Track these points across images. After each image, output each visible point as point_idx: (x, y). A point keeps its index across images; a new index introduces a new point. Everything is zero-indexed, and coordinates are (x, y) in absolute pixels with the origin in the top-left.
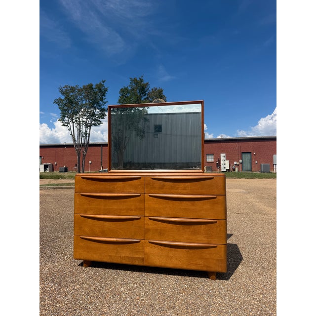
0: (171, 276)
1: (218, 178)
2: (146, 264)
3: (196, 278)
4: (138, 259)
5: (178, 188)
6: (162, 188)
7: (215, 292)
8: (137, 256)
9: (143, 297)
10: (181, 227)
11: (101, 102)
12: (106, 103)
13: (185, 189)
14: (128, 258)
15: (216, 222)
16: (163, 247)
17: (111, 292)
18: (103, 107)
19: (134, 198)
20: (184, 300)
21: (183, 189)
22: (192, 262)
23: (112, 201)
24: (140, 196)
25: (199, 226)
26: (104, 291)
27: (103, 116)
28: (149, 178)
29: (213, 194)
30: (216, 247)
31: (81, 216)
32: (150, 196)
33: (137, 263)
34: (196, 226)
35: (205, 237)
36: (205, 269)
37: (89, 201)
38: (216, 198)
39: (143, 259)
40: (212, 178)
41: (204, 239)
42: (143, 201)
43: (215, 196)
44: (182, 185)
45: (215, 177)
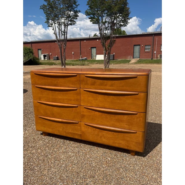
0: (101, 148)
1: (141, 77)
2: (83, 139)
3: (119, 153)
4: (77, 134)
5: (106, 85)
6: (93, 84)
7: (131, 167)
8: (77, 133)
9: (74, 165)
10: (108, 116)
11: (74, 5)
12: (77, 6)
13: (112, 86)
14: (71, 133)
15: (137, 114)
16: (94, 129)
17: (55, 158)
18: (75, 9)
19: (73, 91)
20: (103, 171)
21: (110, 86)
22: (116, 142)
23: (57, 92)
24: (77, 90)
25: (122, 116)
26: (50, 157)
27: (76, 17)
28: (83, 76)
29: (136, 91)
30: (136, 133)
31: (38, 102)
32: (84, 90)
33: (77, 137)
34: (120, 116)
35: (127, 125)
36: (126, 148)
37: (41, 92)
38: (137, 94)
39: (81, 135)
40: (136, 77)
41: (126, 126)
42: (79, 94)
43: (137, 93)
44: (110, 82)
45: (138, 76)
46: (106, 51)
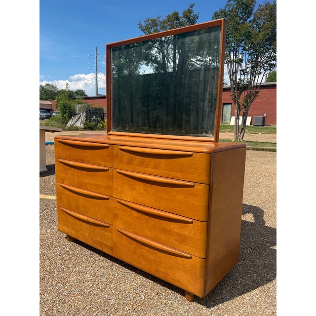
1: (198, 155)
2: (115, 255)
4: (106, 246)
6: (130, 163)
8: (107, 243)
13: (155, 167)
14: (100, 243)
15: (192, 223)
16: (130, 240)
21: (153, 168)
22: (160, 269)
23: (83, 172)
24: (108, 170)
28: (117, 148)
29: (190, 180)
30: (191, 258)
31: (61, 186)
32: (118, 172)
33: (106, 251)
35: (177, 240)
37: (65, 170)
38: (193, 186)
39: (111, 248)
40: (190, 156)
41: (175, 242)
42: (112, 177)
43: (192, 184)
45: (194, 154)
46: (240, 111)
